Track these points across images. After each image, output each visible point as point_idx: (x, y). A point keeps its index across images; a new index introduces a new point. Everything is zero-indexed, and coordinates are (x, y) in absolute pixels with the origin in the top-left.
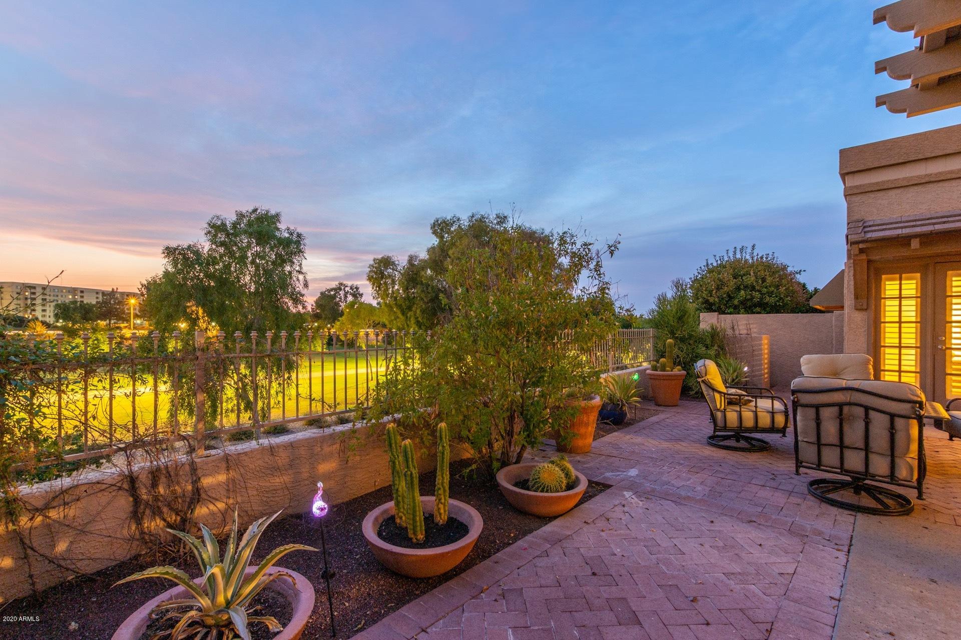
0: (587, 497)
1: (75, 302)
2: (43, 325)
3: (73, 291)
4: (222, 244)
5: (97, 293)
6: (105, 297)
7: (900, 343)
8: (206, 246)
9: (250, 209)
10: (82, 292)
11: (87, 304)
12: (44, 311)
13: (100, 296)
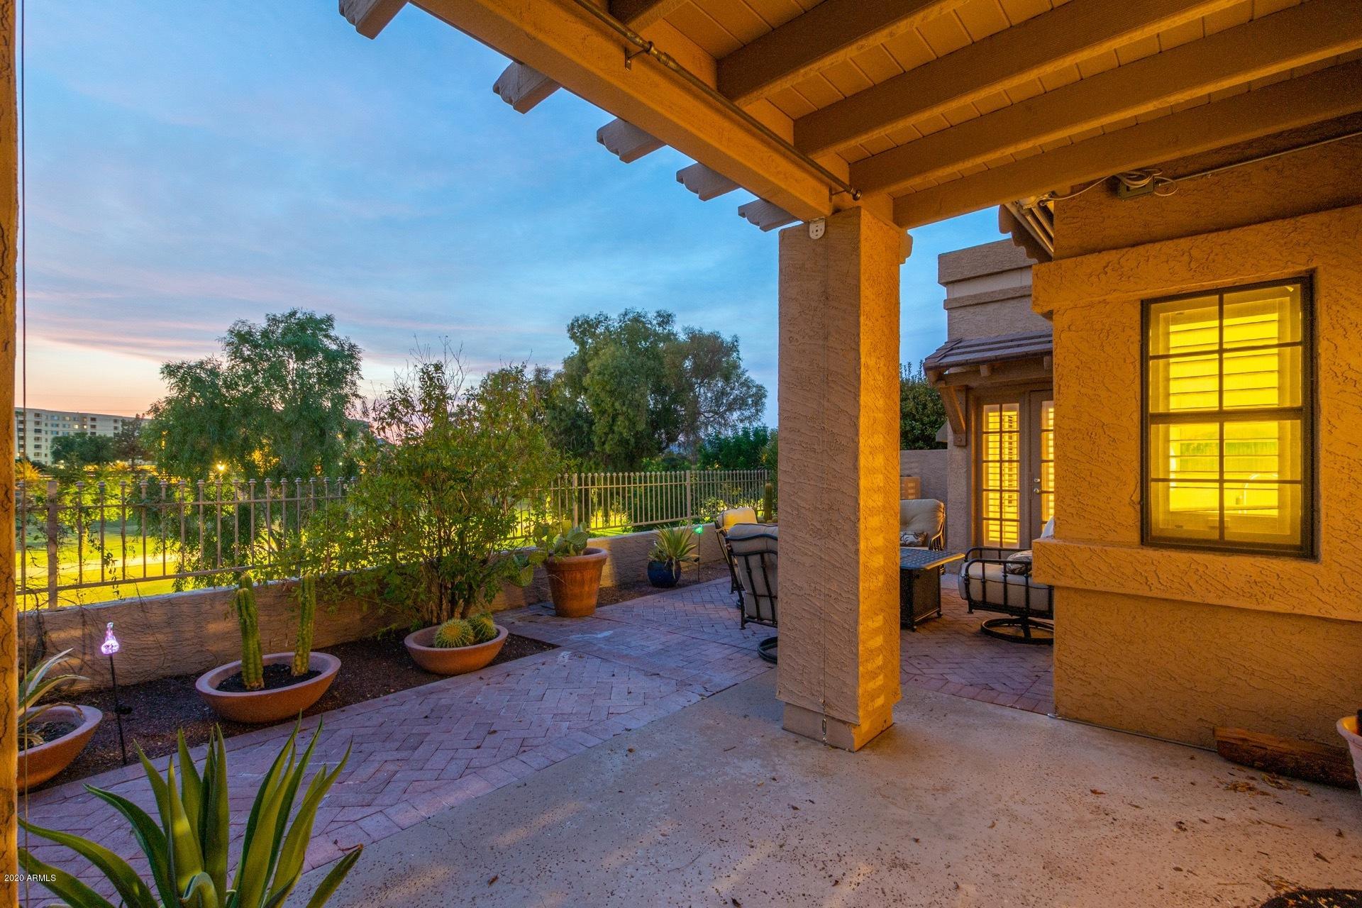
0: (502, 657)
1: (81, 435)
2: (33, 467)
3: (81, 418)
4: (248, 360)
5: (116, 421)
6: (126, 428)
7: (1001, 486)
8: (224, 361)
9: (287, 312)
10: (93, 419)
11: (100, 437)
12: (37, 447)
13: (119, 425)
